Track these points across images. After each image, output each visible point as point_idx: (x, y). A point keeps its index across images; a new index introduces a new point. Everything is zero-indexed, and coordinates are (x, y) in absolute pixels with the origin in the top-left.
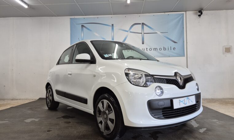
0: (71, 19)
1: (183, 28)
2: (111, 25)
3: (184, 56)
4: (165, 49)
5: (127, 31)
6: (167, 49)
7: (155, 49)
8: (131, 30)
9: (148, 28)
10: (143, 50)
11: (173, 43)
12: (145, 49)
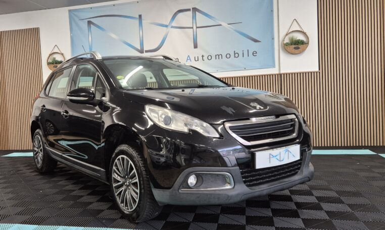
0: (70, 11)
1: (272, 11)
2: (138, 17)
3: (274, 66)
4: (237, 55)
5: (166, 26)
6: (241, 55)
7: (217, 56)
8: (174, 24)
9: (204, 16)
10: (197, 59)
11: (253, 42)
12: (200, 58)
